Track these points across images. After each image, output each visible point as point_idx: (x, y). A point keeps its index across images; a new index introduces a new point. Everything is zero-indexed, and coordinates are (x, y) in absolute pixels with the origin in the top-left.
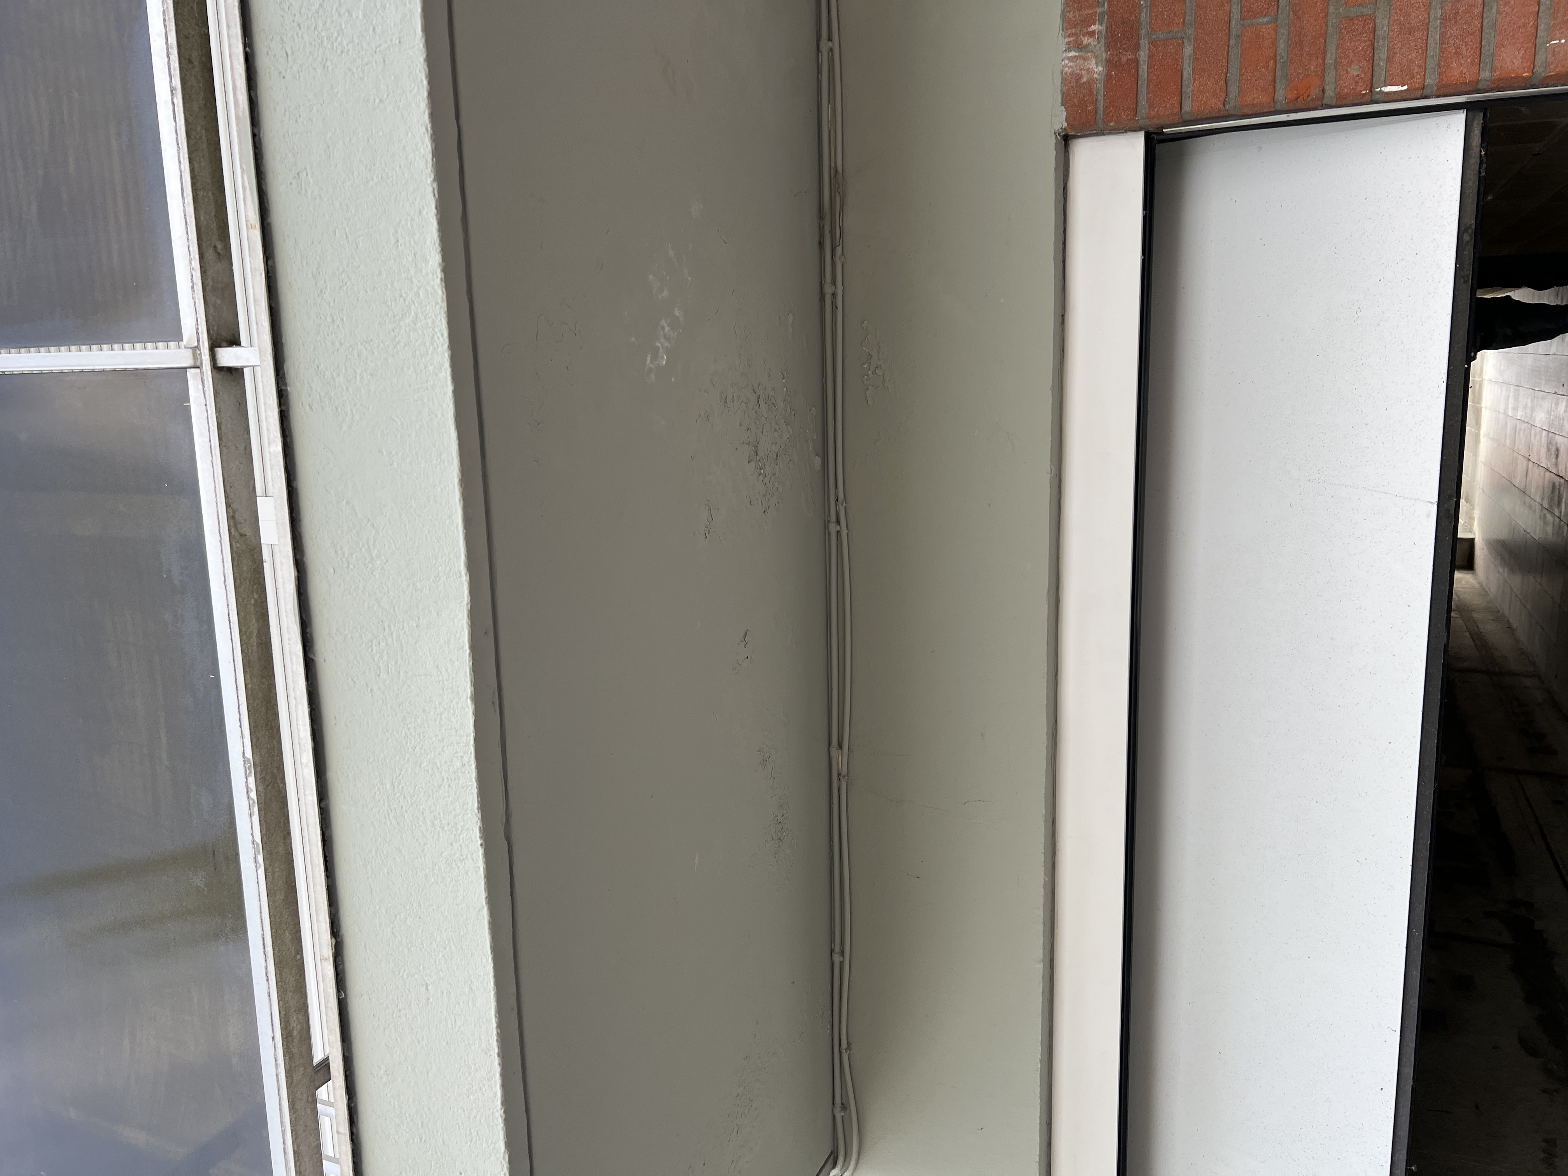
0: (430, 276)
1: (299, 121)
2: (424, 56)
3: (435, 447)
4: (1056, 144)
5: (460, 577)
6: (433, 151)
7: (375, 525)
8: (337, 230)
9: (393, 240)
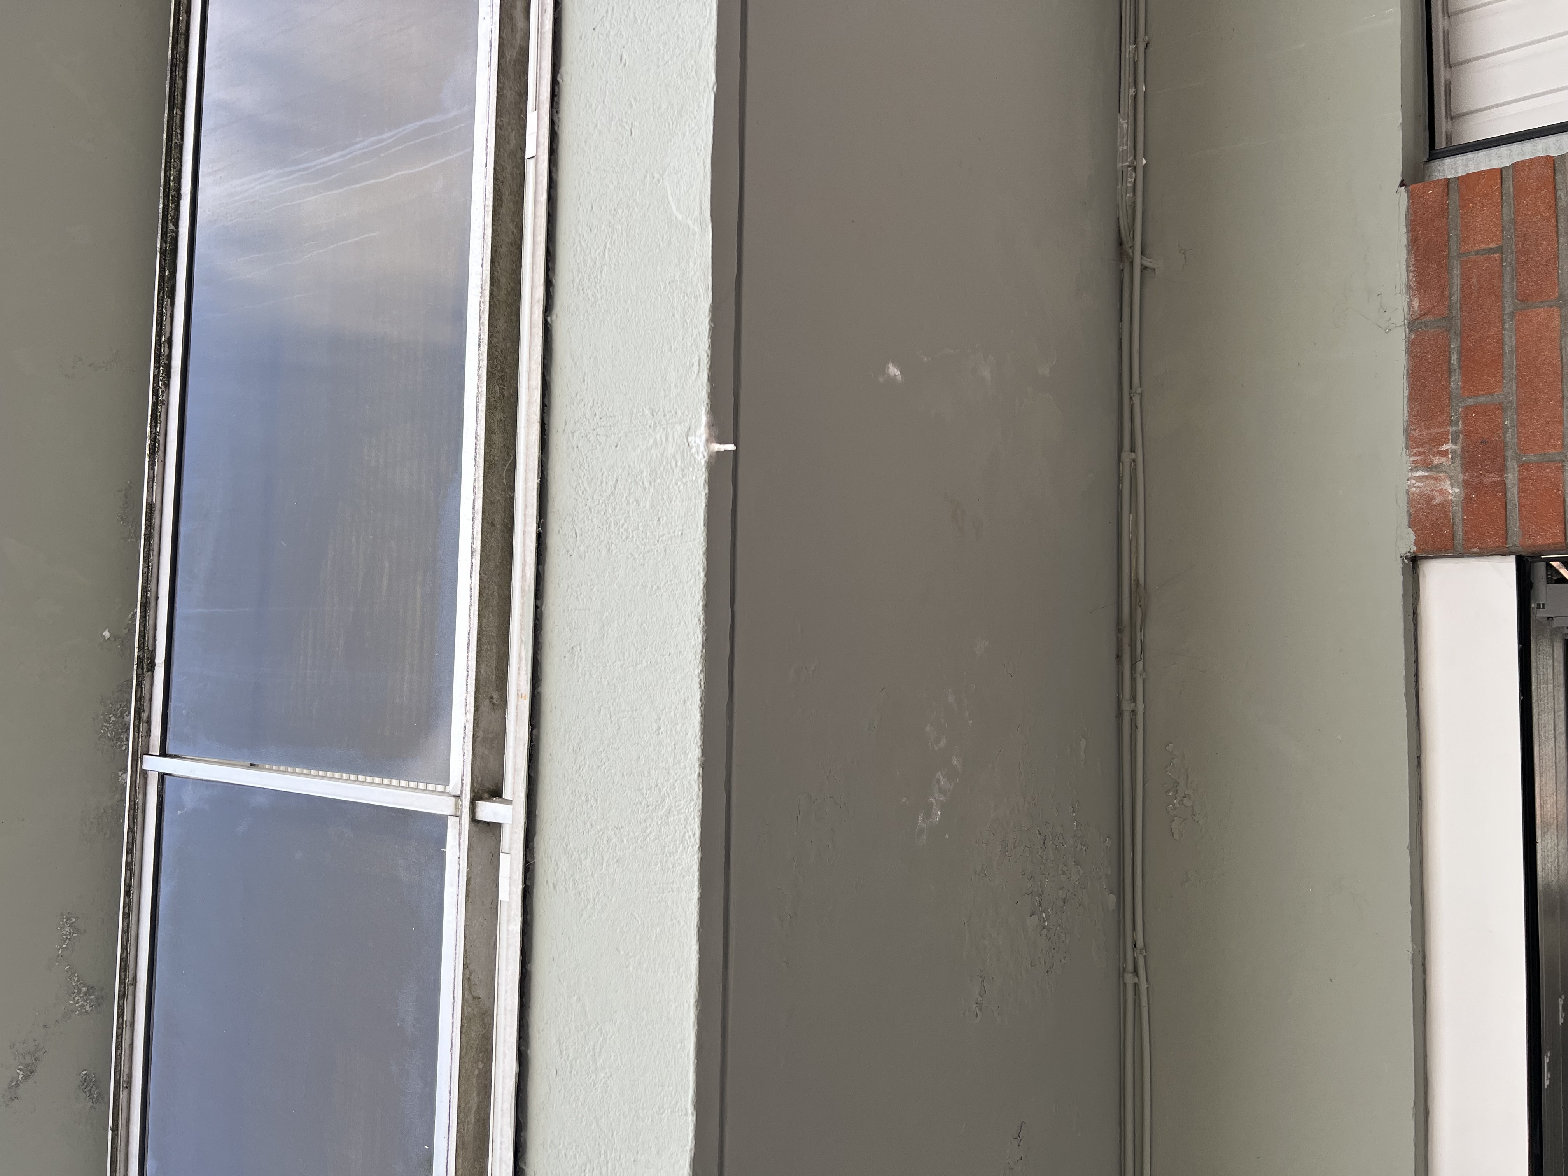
0: (688, 769)
1: (579, 598)
2: (704, 549)
3: (674, 957)
4: (1403, 568)
5: (686, 1114)
6: (703, 642)
7: (604, 1032)
8: (602, 708)
9: (655, 727)
